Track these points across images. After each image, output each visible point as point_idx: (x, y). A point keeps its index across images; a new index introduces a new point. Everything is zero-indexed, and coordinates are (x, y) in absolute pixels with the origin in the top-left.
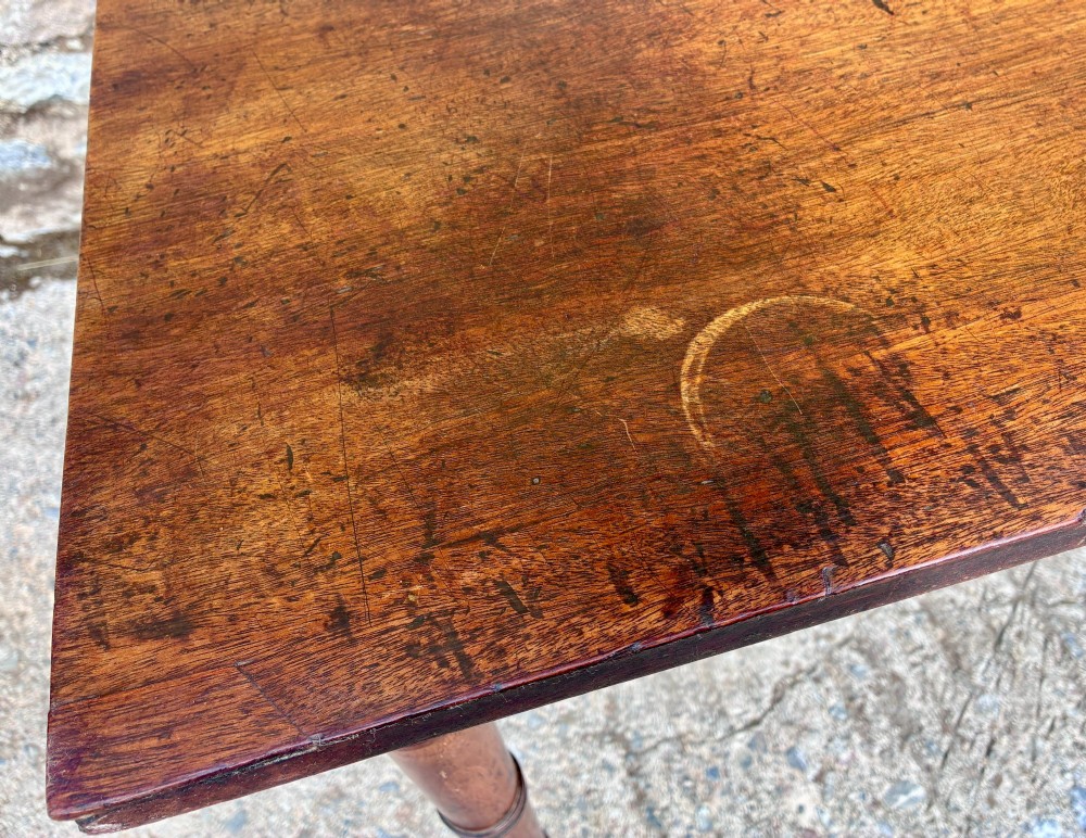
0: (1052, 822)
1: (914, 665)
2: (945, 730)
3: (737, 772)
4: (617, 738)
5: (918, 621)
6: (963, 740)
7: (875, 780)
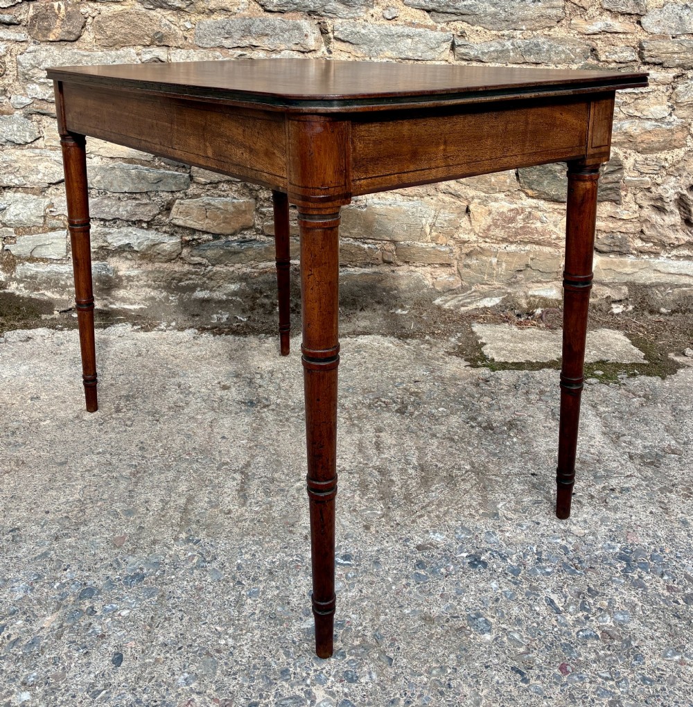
0: (441, 534)
1: (402, 479)
2: (405, 498)
3: (293, 492)
4: (242, 473)
5: (413, 468)
6: (412, 502)
7: (359, 505)
